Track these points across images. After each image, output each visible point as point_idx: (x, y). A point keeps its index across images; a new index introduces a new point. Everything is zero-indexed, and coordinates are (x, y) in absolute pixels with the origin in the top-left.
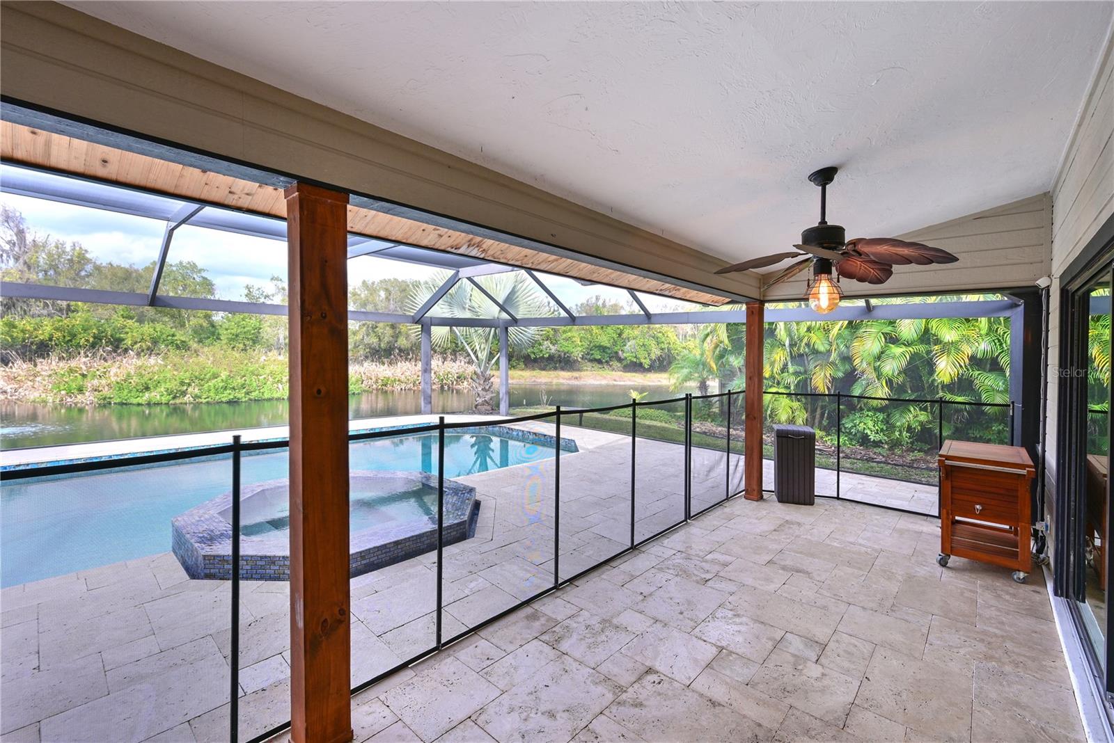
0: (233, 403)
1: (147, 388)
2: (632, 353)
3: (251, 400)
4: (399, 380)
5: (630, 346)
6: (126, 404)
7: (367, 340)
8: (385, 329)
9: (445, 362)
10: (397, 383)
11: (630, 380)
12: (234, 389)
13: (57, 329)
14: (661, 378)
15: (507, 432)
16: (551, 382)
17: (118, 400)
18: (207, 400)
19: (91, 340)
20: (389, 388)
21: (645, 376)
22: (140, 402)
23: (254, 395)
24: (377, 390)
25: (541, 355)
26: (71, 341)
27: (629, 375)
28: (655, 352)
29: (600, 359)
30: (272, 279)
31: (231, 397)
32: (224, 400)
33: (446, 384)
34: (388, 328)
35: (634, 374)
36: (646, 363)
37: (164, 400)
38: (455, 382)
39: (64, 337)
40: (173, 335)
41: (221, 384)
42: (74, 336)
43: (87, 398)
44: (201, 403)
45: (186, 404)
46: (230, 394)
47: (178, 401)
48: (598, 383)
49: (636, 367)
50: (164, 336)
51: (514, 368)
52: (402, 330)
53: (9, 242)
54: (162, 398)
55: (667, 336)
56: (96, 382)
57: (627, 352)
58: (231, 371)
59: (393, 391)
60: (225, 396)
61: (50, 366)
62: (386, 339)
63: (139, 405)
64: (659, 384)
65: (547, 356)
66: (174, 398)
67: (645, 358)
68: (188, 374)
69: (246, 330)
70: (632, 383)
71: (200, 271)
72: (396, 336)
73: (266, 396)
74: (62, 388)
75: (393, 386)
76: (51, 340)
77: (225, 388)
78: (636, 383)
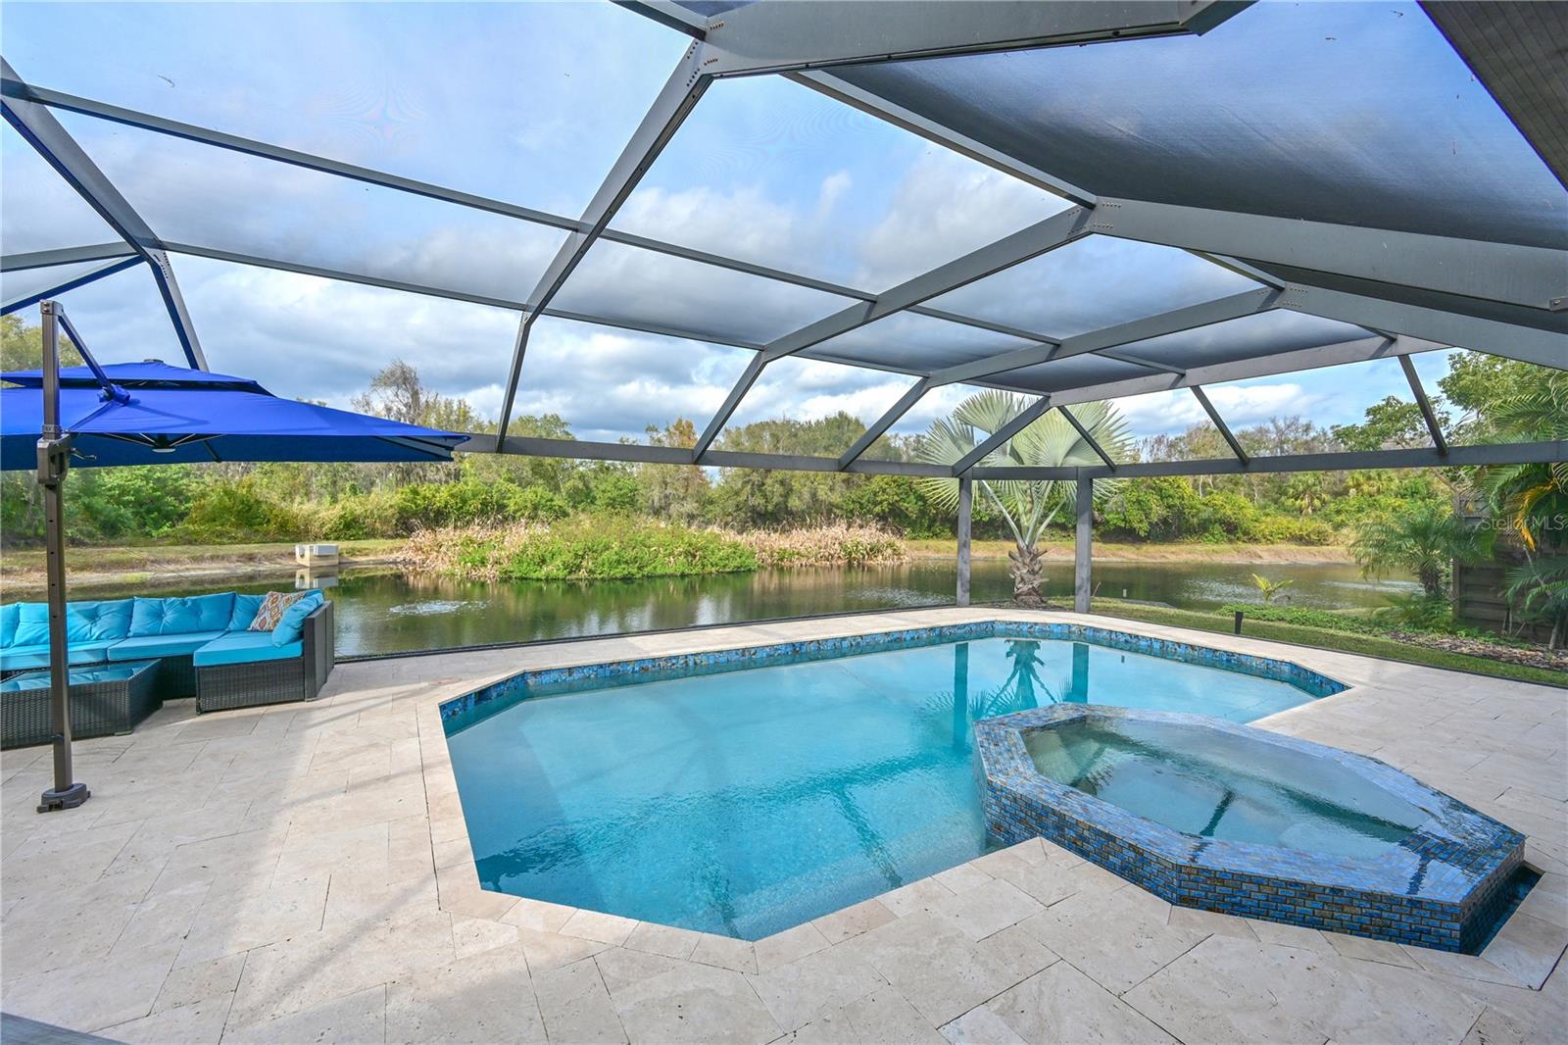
0: (627, 579)
1: (543, 561)
2: (1118, 513)
3: (643, 576)
4: (798, 554)
5: (1116, 503)
6: (526, 579)
7: (752, 502)
8: (773, 486)
9: (851, 529)
10: (797, 556)
11: (1113, 555)
12: (626, 562)
13: (452, 496)
14: (1167, 552)
15: (1126, 641)
16: (993, 557)
17: (519, 575)
18: (602, 576)
19: (479, 506)
20: (786, 563)
21: (1138, 549)
22: (540, 576)
23: (646, 570)
24: (772, 565)
25: (979, 518)
26: (461, 508)
27: (1113, 547)
28: (1158, 511)
29: (1064, 524)
30: (647, 430)
31: (626, 572)
32: (618, 576)
33: (855, 559)
34: (777, 486)
35: (1121, 546)
36: (1143, 528)
37: (561, 574)
38: (866, 557)
39: (457, 503)
40: (552, 500)
41: (616, 557)
42: (464, 502)
43: (489, 572)
44: (596, 579)
45: (581, 580)
46: (624, 569)
47: (573, 576)
48: (1064, 558)
49: (1125, 534)
50: (543, 501)
51: (937, 537)
52: (794, 488)
53: (406, 405)
54: (559, 572)
55: (1178, 487)
56: (496, 554)
57: (1109, 513)
58: (622, 542)
59: (791, 568)
60: (619, 572)
61: (447, 534)
62: (776, 500)
63: (539, 580)
64: (1163, 560)
65: (986, 519)
66: (570, 573)
67: (1141, 521)
68: (581, 545)
69: (622, 492)
70: (1119, 560)
71: (563, 424)
72: (786, 496)
73: (659, 571)
74: (467, 560)
75: (791, 561)
76: (446, 507)
77: (619, 562)
78: (1125, 560)
